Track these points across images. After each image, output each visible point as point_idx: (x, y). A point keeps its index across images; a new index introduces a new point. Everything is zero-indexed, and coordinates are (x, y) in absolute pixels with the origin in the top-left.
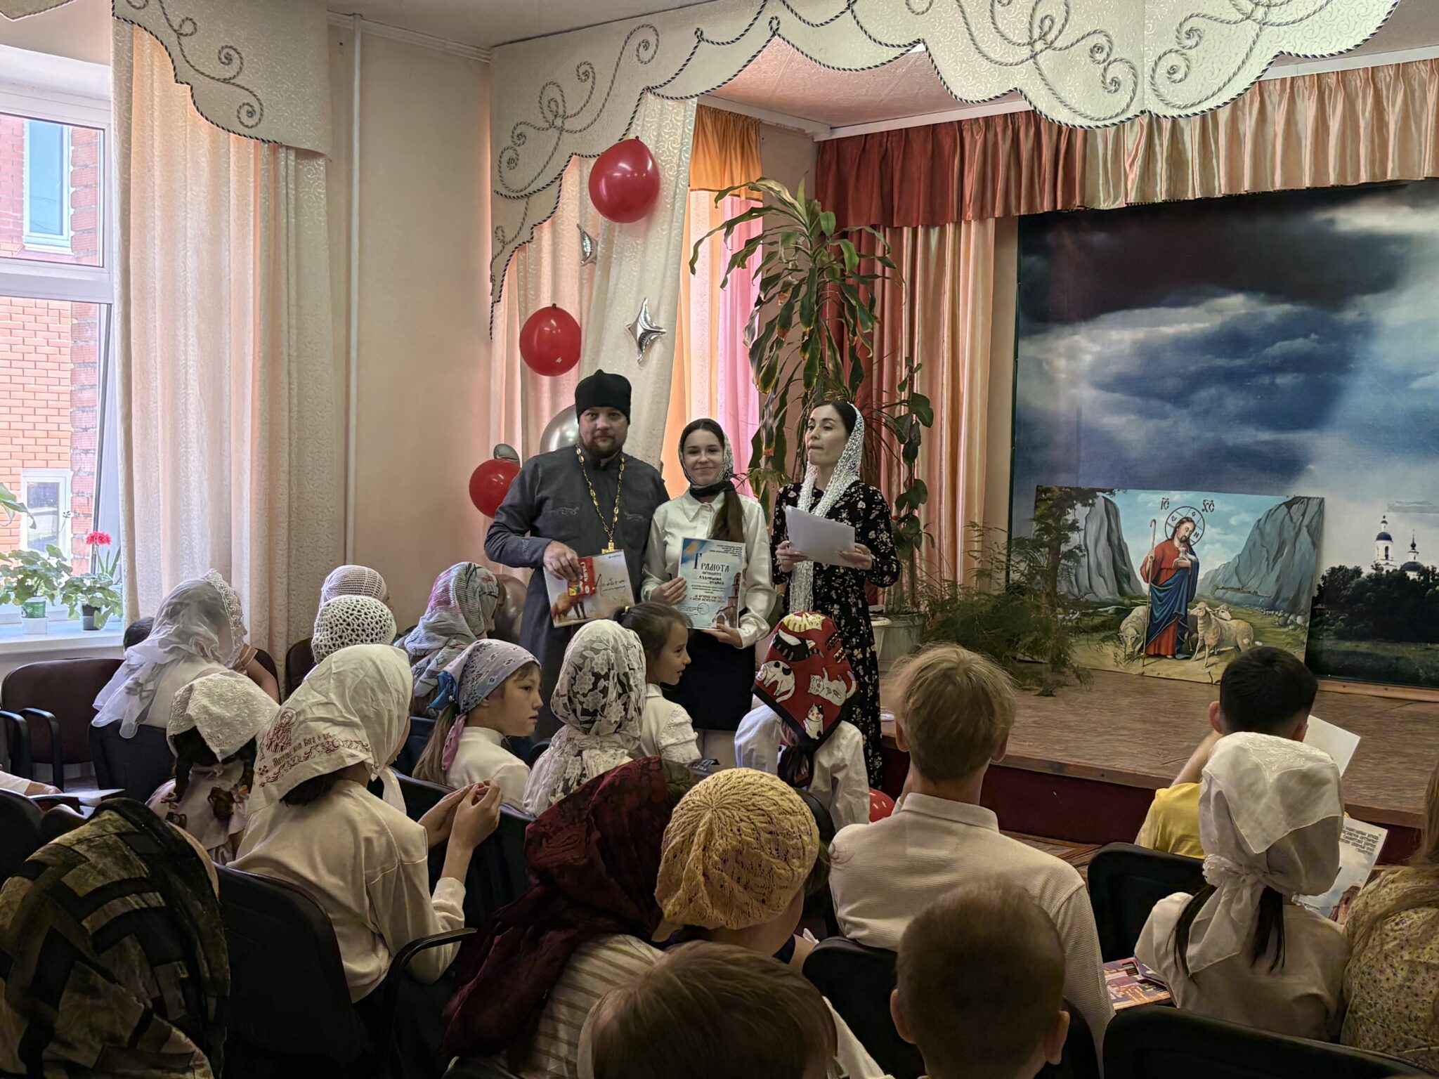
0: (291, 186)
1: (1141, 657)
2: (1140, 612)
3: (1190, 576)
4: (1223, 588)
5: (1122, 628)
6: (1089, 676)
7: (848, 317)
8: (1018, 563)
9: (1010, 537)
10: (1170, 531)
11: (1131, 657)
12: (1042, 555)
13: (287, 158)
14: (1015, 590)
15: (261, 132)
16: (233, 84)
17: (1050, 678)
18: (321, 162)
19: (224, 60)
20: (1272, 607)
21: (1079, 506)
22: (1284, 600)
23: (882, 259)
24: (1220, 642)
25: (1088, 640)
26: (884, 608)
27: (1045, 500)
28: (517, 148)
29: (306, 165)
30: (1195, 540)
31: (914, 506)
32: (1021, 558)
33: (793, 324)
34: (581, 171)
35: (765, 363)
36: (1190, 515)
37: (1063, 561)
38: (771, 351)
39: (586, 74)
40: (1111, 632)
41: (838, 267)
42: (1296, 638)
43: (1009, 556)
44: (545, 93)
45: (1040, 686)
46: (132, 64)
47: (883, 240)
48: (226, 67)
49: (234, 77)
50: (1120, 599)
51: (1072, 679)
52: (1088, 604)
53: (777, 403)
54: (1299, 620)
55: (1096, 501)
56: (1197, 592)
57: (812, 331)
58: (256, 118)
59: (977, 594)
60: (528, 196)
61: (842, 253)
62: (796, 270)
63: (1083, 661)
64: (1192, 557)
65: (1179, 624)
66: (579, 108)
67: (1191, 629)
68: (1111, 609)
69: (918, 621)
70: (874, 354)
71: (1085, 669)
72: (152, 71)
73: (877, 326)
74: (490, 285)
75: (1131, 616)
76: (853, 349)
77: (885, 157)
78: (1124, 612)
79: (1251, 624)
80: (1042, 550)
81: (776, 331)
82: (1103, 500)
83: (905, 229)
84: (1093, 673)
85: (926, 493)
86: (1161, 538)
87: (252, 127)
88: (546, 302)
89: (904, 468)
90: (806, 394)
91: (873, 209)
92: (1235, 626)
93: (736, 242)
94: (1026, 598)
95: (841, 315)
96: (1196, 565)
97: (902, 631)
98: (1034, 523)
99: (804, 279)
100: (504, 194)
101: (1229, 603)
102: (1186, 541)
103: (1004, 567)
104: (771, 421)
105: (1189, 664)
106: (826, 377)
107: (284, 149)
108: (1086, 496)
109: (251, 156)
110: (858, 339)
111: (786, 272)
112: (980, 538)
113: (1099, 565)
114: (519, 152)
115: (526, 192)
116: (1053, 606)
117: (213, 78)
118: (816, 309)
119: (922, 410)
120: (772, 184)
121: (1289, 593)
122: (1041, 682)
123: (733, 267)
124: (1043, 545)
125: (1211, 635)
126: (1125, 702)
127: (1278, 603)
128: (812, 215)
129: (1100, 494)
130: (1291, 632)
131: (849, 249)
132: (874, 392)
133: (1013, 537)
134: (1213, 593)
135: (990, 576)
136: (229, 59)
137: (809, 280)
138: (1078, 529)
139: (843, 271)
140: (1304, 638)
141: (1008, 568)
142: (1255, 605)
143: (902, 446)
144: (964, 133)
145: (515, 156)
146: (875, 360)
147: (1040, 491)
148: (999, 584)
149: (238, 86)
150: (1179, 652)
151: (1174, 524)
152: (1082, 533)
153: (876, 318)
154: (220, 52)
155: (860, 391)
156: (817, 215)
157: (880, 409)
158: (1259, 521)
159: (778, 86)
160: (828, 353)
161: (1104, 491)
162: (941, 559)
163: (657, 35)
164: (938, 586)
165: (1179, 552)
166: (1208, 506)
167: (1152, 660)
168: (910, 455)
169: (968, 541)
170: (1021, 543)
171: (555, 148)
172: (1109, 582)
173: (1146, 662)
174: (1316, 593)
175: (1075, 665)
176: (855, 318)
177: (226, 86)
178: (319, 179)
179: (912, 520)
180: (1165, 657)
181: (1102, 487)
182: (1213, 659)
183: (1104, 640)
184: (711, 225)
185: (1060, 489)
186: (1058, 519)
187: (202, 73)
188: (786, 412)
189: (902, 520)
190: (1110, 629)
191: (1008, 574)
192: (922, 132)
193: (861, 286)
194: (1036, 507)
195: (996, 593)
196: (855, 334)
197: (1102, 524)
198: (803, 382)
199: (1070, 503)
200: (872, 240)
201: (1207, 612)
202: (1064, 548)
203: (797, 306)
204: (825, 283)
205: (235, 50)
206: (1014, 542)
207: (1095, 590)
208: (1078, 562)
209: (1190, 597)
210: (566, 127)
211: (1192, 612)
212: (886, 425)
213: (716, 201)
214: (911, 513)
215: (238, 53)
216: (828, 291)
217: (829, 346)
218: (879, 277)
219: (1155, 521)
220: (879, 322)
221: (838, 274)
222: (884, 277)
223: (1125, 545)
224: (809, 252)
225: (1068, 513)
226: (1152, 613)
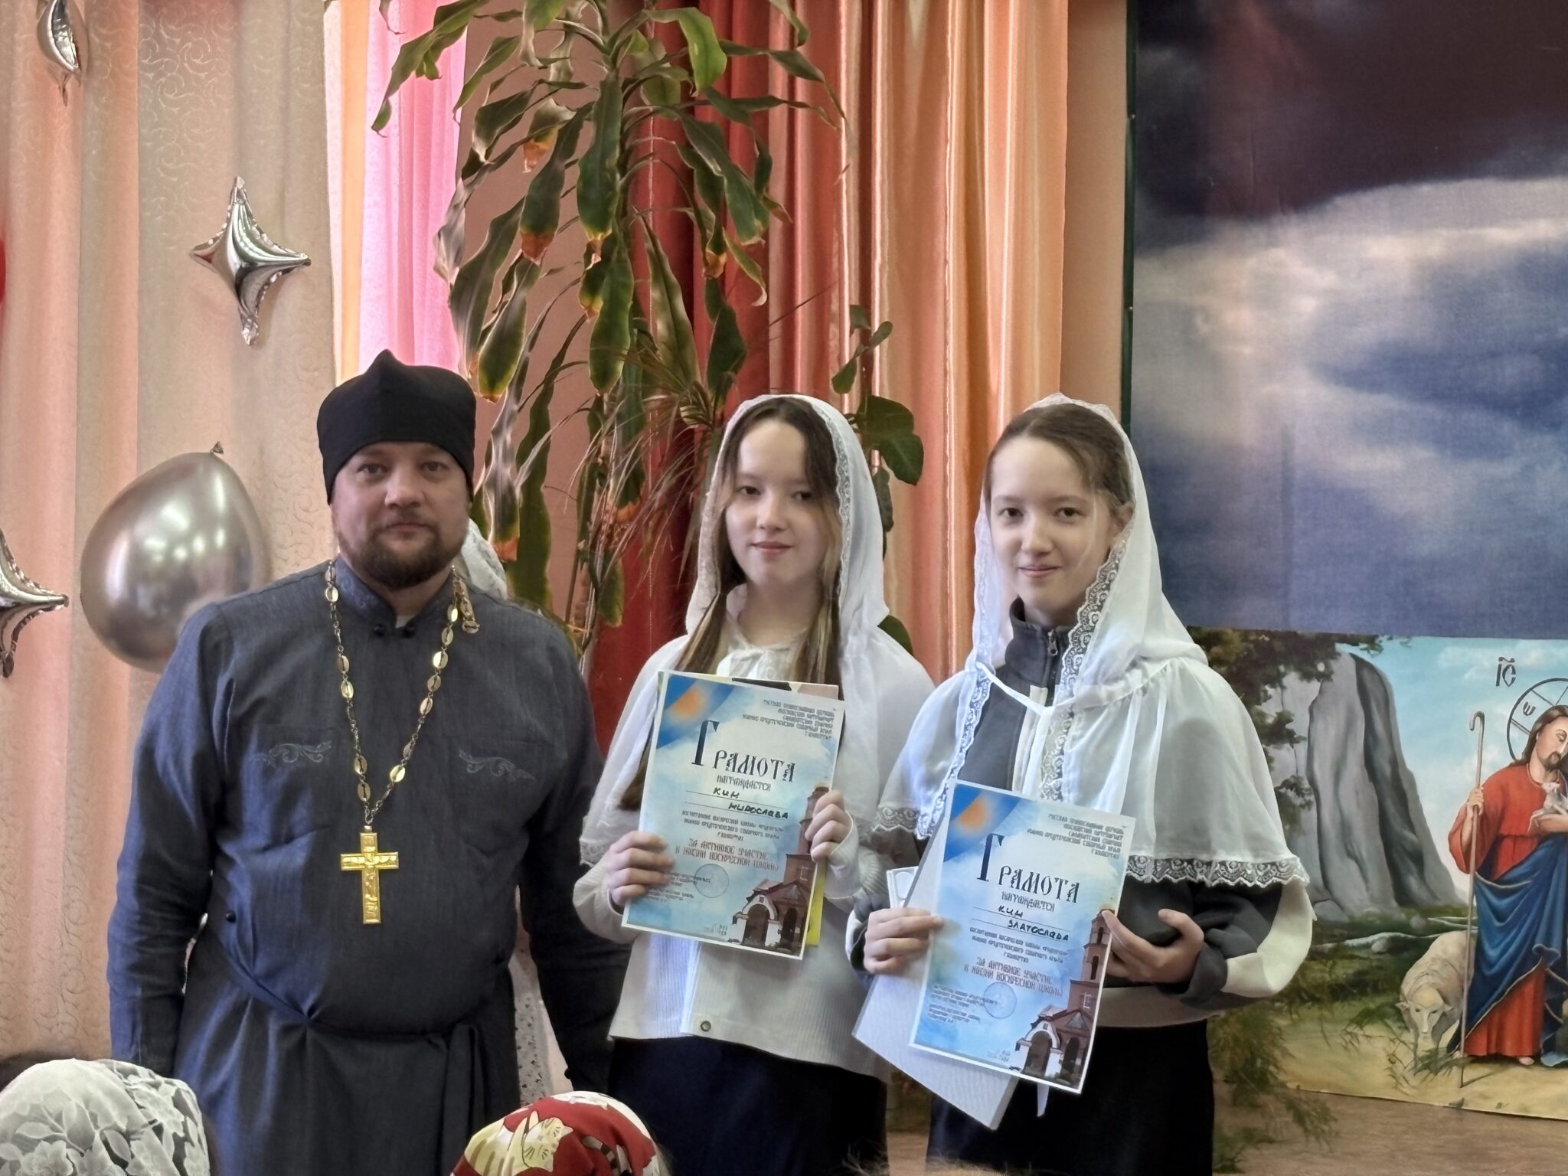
3: (1566, 855)
6: (1325, 1116)
7: (703, 205)
10: (1521, 740)
11: (1430, 1064)
21: (1291, 679)
23: (787, 58)
25: (1323, 1020)
33: (561, 222)
35: (492, 320)
36: (1566, 701)
38: (505, 292)
40: (1379, 1000)
41: (674, 77)
47: (787, 10)
50: (1399, 914)
51: (1285, 1124)
53: (524, 424)
55: (1335, 665)
57: (610, 242)
61: (683, 42)
62: (567, 84)
63: (1309, 1074)
65: (1549, 980)
68: (1378, 941)
70: (770, 299)
71: (1312, 1097)
73: (777, 225)
76: (717, 288)
78: (1409, 948)
81: (518, 239)
82: (1351, 667)
84: (1334, 1107)
86: (1497, 759)
90: (599, 402)
93: (409, 16)
95: (684, 196)
99: (588, 107)
102: (1559, 767)
104: (507, 472)
106: (648, 358)
108: (1309, 653)
110: (730, 260)
111: (543, 89)
113: (1345, 828)
118: (620, 181)
119: (897, 440)
123: (405, 76)
129: (1343, 648)
131: (699, 31)
137: (602, 112)
138: (1291, 738)
139: (687, 87)
146: (774, 313)
150: (1550, 1047)
151: (1530, 722)
152: (1302, 748)
153: (773, 205)
160: (654, 294)
161: (1354, 641)
165: (1543, 795)
167: (1483, 1070)
172: (1371, 873)
173: (1471, 1072)
175: (1292, 1085)
176: (718, 204)
180: (1514, 1061)
181: (1350, 631)
183: (1366, 1017)
185: (1245, 635)
190: (1377, 991)
193: (737, 128)
196: (719, 247)
197: (1349, 724)
198: (589, 371)
199: (1269, 670)
203: (572, 176)
204: (644, 117)
207: (1338, 893)
216: (652, 138)
217: (656, 278)
218: (776, 102)
219: (1481, 716)
220: (782, 217)
221: (676, 96)
222: (792, 103)
223: (1411, 777)
224: (600, 39)
225: (1268, 698)
226: (1479, 950)
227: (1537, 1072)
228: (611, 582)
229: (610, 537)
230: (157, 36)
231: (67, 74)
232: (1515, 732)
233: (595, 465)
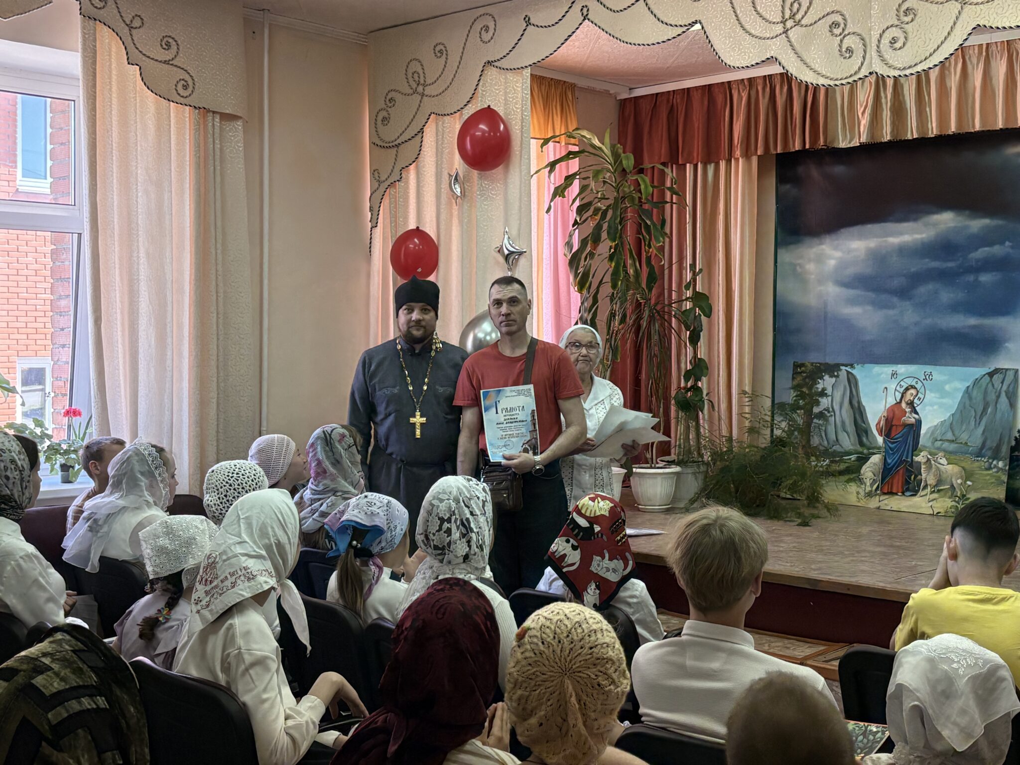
0: (217, 141)
1: (878, 494)
2: (876, 459)
3: (915, 431)
4: (941, 440)
5: (862, 472)
6: (837, 510)
7: (645, 234)
8: (780, 422)
9: (773, 401)
10: (899, 396)
11: (869, 495)
12: (799, 416)
13: (213, 120)
14: (778, 443)
15: (194, 100)
16: (172, 65)
17: (807, 512)
18: (240, 123)
19: (164, 46)
20: (979, 454)
21: (826, 377)
22: (990, 449)
23: (671, 189)
24: (939, 482)
25: (835, 481)
26: (676, 458)
27: (801, 373)
28: (389, 109)
29: (229, 126)
30: (919, 403)
31: (698, 379)
32: (782, 418)
33: (602, 240)
34: (437, 126)
35: (581, 270)
36: (914, 383)
37: (815, 421)
38: (585, 261)
39: (441, 52)
40: (854, 475)
41: (636, 196)
42: (998, 479)
43: (773, 417)
44: (409, 67)
45: (798, 518)
46: (96, 51)
47: (671, 174)
48: (167, 52)
49: (173, 59)
51: (824, 512)
52: (835, 454)
53: (591, 300)
54: (1001, 464)
55: (840, 373)
56: (920, 444)
57: (615, 245)
58: (190, 89)
59: (748, 447)
60: (397, 146)
61: (639, 185)
62: (604, 198)
63: (832, 498)
64: (916, 416)
65: (907, 469)
66: (435, 79)
67: (916, 472)
68: (853, 457)
69: (703, 468)
70: (665, 262)
71: (833, 504)
72: (110, 55)
73: (667, 240)
74: (370, 214)
75: (869, 462)
76: (649, 259)
77: (672, 111)
78: (863, 459)
79: (963, 468)
80: (798, 411)
81: (589, 245)
82: (845, 373)
83: (688, 165)
84: (841, 508)
85: (708, 369)
86: (891, 401)
87: (186, 97)
88: (412, 226)
89: (690, 350)
90: (613, 293)
91: (663, 151)
92: (950, 469)
93: (557, 178)
94: (786, 449)
95: (639, 232)
96: (919, 423)
97: (690, 475)
98: (792, 391)
99: (610, 205)
100: (379, 145)
101: (945, 451)
102: (911, 404)
103: (769, 425)
104: (586, 315)
105: (916, 499)
106: (628, 280)
107: (211, 114)
108: (832, 369)
109: (187, 119)
110: (653, 251)
111: (596, 200)
112: (750, 403)
113: (843, 423)
114: (390, 112)
115: (396, 143)
116: (808, 456)
117: (156, 60)
118: (620, 228)
119: (704, 305)
120: (585, 133)
121: (992, 443)
122: (799, 515)
123: (555, 197)
124: (800, 408)
125: (932, 477)
126: (865, 530)
127: (983, 451)
128: (616, 156)
129: (842, 367)
130: (995, 474)
131: (644, 181)
132: (666, 292)
133: (776, 402)
134: (933, 443)
135: (758, 433)
136: (168, 45)
137: (615, 206)
138: (826, 395)
139: (640, 198)
140: (1005, 478)
141: (772, 426)
142: (966, 453)
143: (688, 332)
144: (733, 91)
145: (387, 116)
146: (666, 266)
147: (796, 366)
148: (765, 439)
149: (176, 66)
150: (908, 490)
151: (902, 390)
152: (830, 398)
153: (666, 234)
154: (161, 41)
155: (654, 291)
156: (620, 156)
157: (670, 305)
158: (968, 387)
159: (588, 57)
160: (629, 262)
161: (846, 366)
162: (719, 419)
163: (495, 21)
164: (718, 441)
165: (906, 412)
166: (928, 377)
167: (887, 497)
168: (694, 339)
169: (741, 406)
170: (782, 406)
171: (418, 109)
172: (851, 436)
173: (882, 498)
174: (1013, 443)
175: (826, 501)
176: (649, 234)
177: (167, 66)
178: (238, 136)
179: (696, 389)
180: (896, 494)
181: (845, 363)
182: (935, 496)
183: (849, 481)
184: (538, 165)
185: (812, 364)
186: (810, 388)
187: (149, 57)
188: (597, 307)
189: (689, 390)
190: (853, 473)
191: (772, 431)
192: (700, 91)
193: (655, 210)
194: (793, 378)
195: (763, 446)
196: (650, 247)
197: (845, 391)
198: (610, 284)
199: (820, 375)
200: (663, 174)
201: (928, 460)
202: (816, 410)
203: (605, 226)
204: (627, 208)
205: (173, 38)
206: (776, 406)
207: (841, 443)
208: (826, 419)
209: (915, 448)
210: (425, 93)
211: (916, 459)
212: (675, 316)
213: (542, 147)
214: (696, 384)
215: (176, 41)
216: (629, 214)
217: (630, 257)
218: (668, 202)
219: (886, 388)
220: (668, 237)
221: (637, 201)
222: (672, 202)
223: (864, 407)
224: (614, 185)
225: (819, 383)
226: (885, 459)
227: (903, 497)
228: (617, 348)
229: (616, 334)
230: (481, 185)
231: (458, 197)
232: (897, 393)
233: (612, 313)
